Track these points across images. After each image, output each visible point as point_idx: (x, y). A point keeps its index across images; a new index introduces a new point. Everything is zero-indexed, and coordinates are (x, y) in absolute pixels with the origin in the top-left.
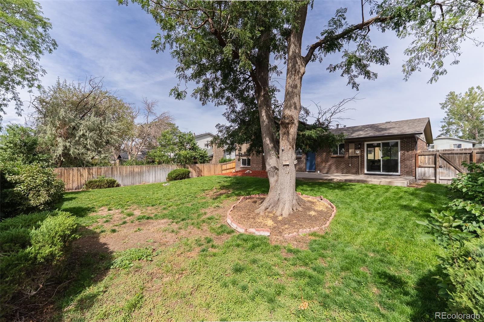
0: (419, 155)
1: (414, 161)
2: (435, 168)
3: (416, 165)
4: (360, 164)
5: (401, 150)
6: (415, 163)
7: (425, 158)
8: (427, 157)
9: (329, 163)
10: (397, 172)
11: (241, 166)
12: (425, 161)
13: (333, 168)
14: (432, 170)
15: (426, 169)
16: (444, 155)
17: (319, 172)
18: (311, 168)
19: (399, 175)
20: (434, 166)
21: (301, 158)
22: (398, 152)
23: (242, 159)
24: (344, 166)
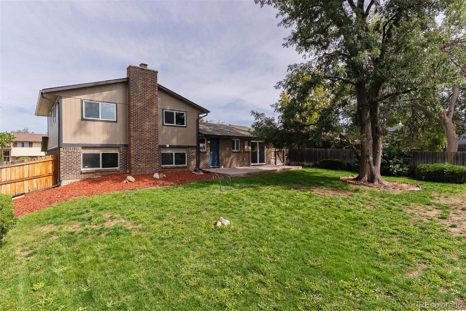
1: (270, 155)
2: (275, 159)
3: (271, 158)
4: (250, 158)
5: (266, 148)
7: (272, 153)
9: (231, 158)
10: (264, 162)
11: (82, 169)
12: (272, 155)
13: (234, 161)
15: (273, 160)
17: (222, 167)
19: (265, 165)
20: (275, 158)
21: (206, 153)
22: (264, 149)
23: (84, 155)
24: (241, 160)
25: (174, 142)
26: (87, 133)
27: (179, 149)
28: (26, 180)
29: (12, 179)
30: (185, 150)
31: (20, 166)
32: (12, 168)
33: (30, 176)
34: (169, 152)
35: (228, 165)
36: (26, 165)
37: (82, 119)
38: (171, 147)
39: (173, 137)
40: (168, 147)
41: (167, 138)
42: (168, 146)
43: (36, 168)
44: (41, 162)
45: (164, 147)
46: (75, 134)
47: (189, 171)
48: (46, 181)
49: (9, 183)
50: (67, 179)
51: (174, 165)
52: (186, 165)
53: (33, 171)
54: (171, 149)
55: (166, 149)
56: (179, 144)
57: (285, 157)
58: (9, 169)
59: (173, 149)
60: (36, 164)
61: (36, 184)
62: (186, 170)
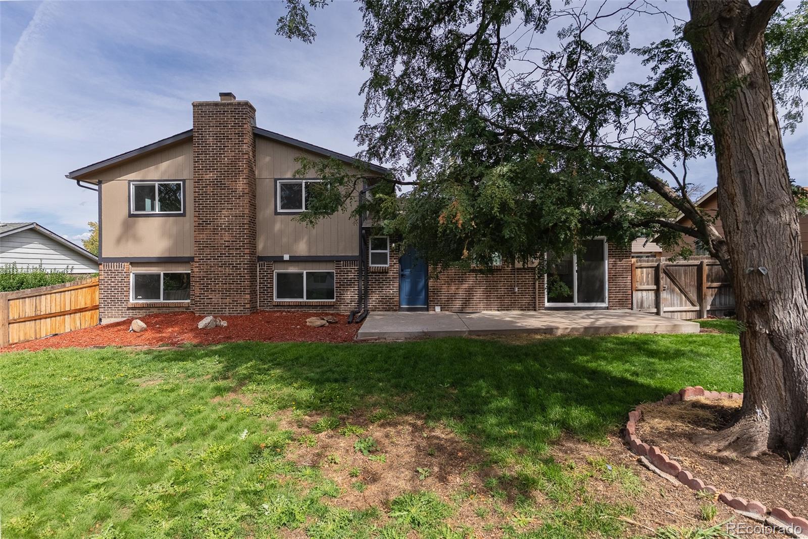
0: (637, 268)
1: (629, 278)
2: (657, 292)
3: (634, 286)
4: (537, 287)
5: (610, 256)
6: (632, 283)
7: (642, 273)
8: (645, 269)
10: (603, 301)
11: (132, 301)
12: (643, 279)
14: (652, 295)
15: (644, 293)
16: (668, 267)
17: (438, 309)
18: (413, 299)
19: (607, 308)
20: (655, 287)
21: (387, 273)
22: (602, 259)
23: (137, 276)
24: (502, 290)
25: (302, 249)
26: (136, 239)
27: (315, 265)
28: (68, 314)
29: (52, 312)
30: (330, 265)
31: (61, 292)
32: (52, 295)
33: (73, 308)
34: (292, 270)
35: (458, 304)
36: (68, 291)
37: (131, 216)
38: (294, 260)
39: (297, 239)
40: (286, 261)
41: (285, 240)
42: (286, 257)
43: (80, 297)
44: (86, 287)
45: (279, 260)
46: (119, 241)
47: (338, 314)
48: (91, 318)
49: (49, 317)
50: (108, 317)
51: (305, 300)
52: (335, 300)
53: (76, 301)
54: (297, 264)
55: (286, 264)
56: (313, 254)
57: (706, 284)
58: (48, 296)
59: (302, 265)
60: (80, 290)
61: (79, 322)
62: (331, 312)
